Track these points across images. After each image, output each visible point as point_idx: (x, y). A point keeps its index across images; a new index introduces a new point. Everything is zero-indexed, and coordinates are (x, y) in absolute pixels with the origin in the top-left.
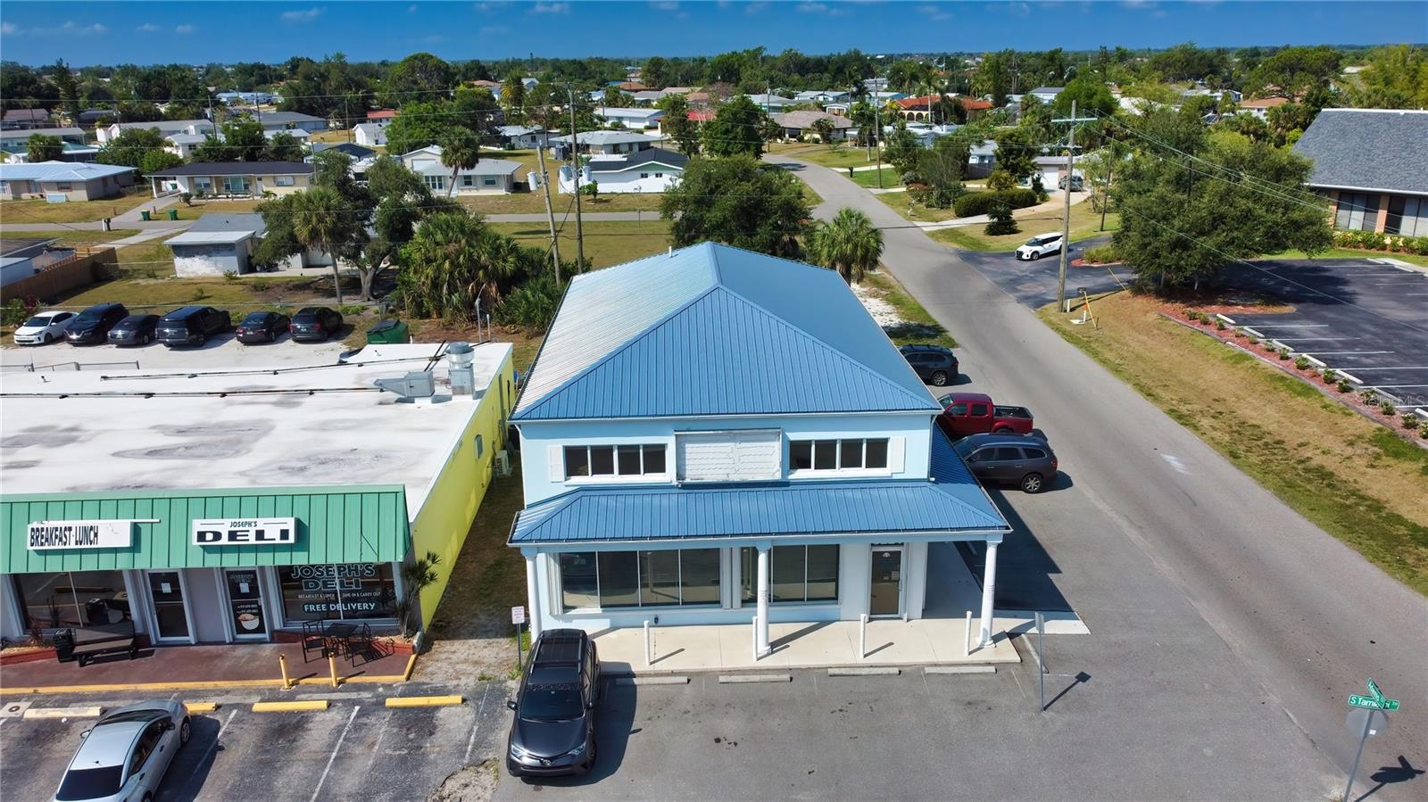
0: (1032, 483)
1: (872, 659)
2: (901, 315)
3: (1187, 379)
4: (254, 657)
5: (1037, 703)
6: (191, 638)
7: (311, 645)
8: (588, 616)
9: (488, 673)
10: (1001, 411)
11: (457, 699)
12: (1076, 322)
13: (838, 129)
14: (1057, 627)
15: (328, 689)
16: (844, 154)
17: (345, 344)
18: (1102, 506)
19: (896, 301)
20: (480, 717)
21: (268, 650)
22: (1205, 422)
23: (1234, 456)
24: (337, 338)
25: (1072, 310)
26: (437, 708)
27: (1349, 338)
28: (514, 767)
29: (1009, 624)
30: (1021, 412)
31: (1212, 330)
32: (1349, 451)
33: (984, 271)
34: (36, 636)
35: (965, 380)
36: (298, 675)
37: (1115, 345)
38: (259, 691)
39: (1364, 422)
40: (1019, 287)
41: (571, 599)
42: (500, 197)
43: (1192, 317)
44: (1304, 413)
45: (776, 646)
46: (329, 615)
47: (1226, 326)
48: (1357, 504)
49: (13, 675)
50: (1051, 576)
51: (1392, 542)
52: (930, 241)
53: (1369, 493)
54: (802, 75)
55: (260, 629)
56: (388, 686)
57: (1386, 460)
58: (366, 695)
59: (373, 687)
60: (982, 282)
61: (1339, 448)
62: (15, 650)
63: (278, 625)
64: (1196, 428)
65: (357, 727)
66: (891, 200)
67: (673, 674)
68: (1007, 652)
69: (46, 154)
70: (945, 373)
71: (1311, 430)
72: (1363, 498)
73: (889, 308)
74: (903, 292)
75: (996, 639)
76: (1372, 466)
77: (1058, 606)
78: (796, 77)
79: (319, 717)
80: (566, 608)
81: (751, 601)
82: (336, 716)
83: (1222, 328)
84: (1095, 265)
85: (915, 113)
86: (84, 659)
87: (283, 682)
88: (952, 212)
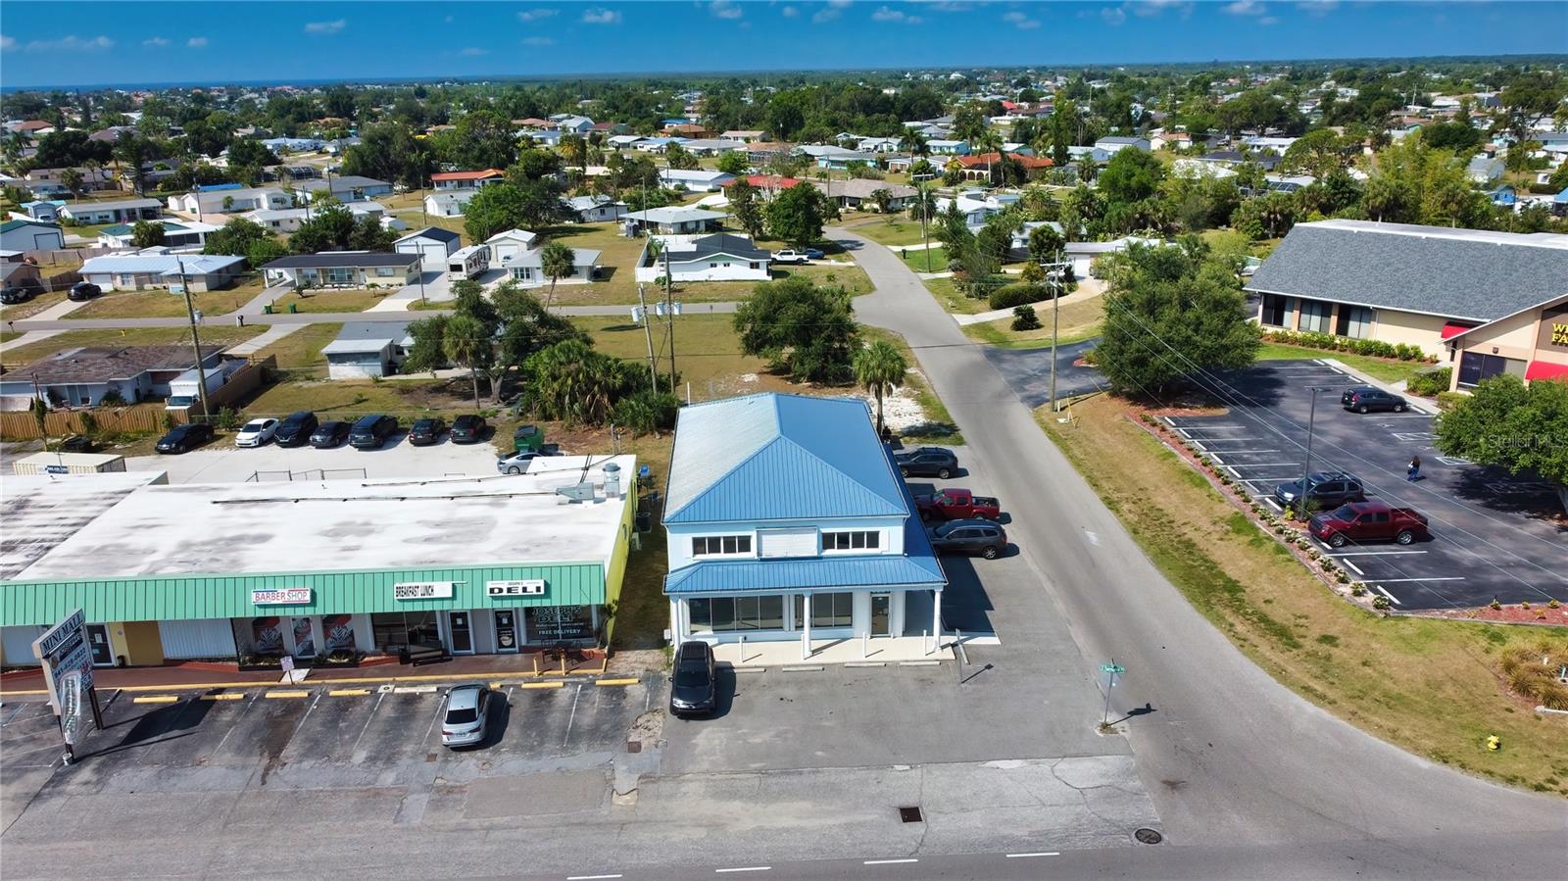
0: (990, 553)
1: (870, 659)
2: (927, 415)
3: (1127, 472)
4: (512, 661)
5: (959, 680)
6: (473, 651)
7: (546, 653)
8: (705, 634)
9: (650, 668)
10: (979, 500)
11: (636, 681)
12: (1062, 421)
13: (897, 199)
14: (981, 640)
15: (560, 677)
16: (900, 229)
17: (493, 444)
18: (1034, 568)
19: (924, 401)
20: (649, 689)
21: (519, 657)
22: (1126, 507)
23: (1135, 532)
24: (486, 439)
25: (1062, 409)
26: (625, 685)
27: (1255, 438)
28: (674, 710)
29: (953, 639)
30: (994, 501)
31: (1157, 430)
32: (1212, 528)
33: (1004, 370)
34: (385, 650)
35: (963, 473)
36: (542, 670)
37: (1085, 443)
38: (522, 678)
39: (1231, 506)
40: (1026, 387)
41: (695, 627)
42: (582, 287)
43: (1145, 420)
44: (1195, 500)
45: (815, 652)
46: (551, 637)
47: (1168, 427)
48: (1200, 566)
49: (377, 672)
50: (987, 612)
51: (1210, 588)
52: (963, 337)
53: (1212, 558)
54: (868, 115)
55: (513, 645)
56: (594, 675)
57: (1232, 535)
58: (583, 680)
59: (586, 675)
60: (998, 382)
61: (1207, 526)
62: (372, 658)
63: (524, 643)
64: (1118, 511)
65: (583, 695)
66: (935, 287)
67: (756, 667)
68: (949, 654)
69: (151, 240)
70: (948, 469)
71: (1195, 512)
72: (1206, 561)
73: (918, 408)
74: (932, 392)
75: (943, 647)
76: (1221, 539)
77: (987, 629)
78: (861, 117)
79: (560, 691)
80: (692, 632)
81: (800, 627)
82: (569, 690)
83: (1163, 430)
84: (1091, 366)
85: (976, 172)
86: (415, 662)
87: (535, 673)
88: (986, 304)
